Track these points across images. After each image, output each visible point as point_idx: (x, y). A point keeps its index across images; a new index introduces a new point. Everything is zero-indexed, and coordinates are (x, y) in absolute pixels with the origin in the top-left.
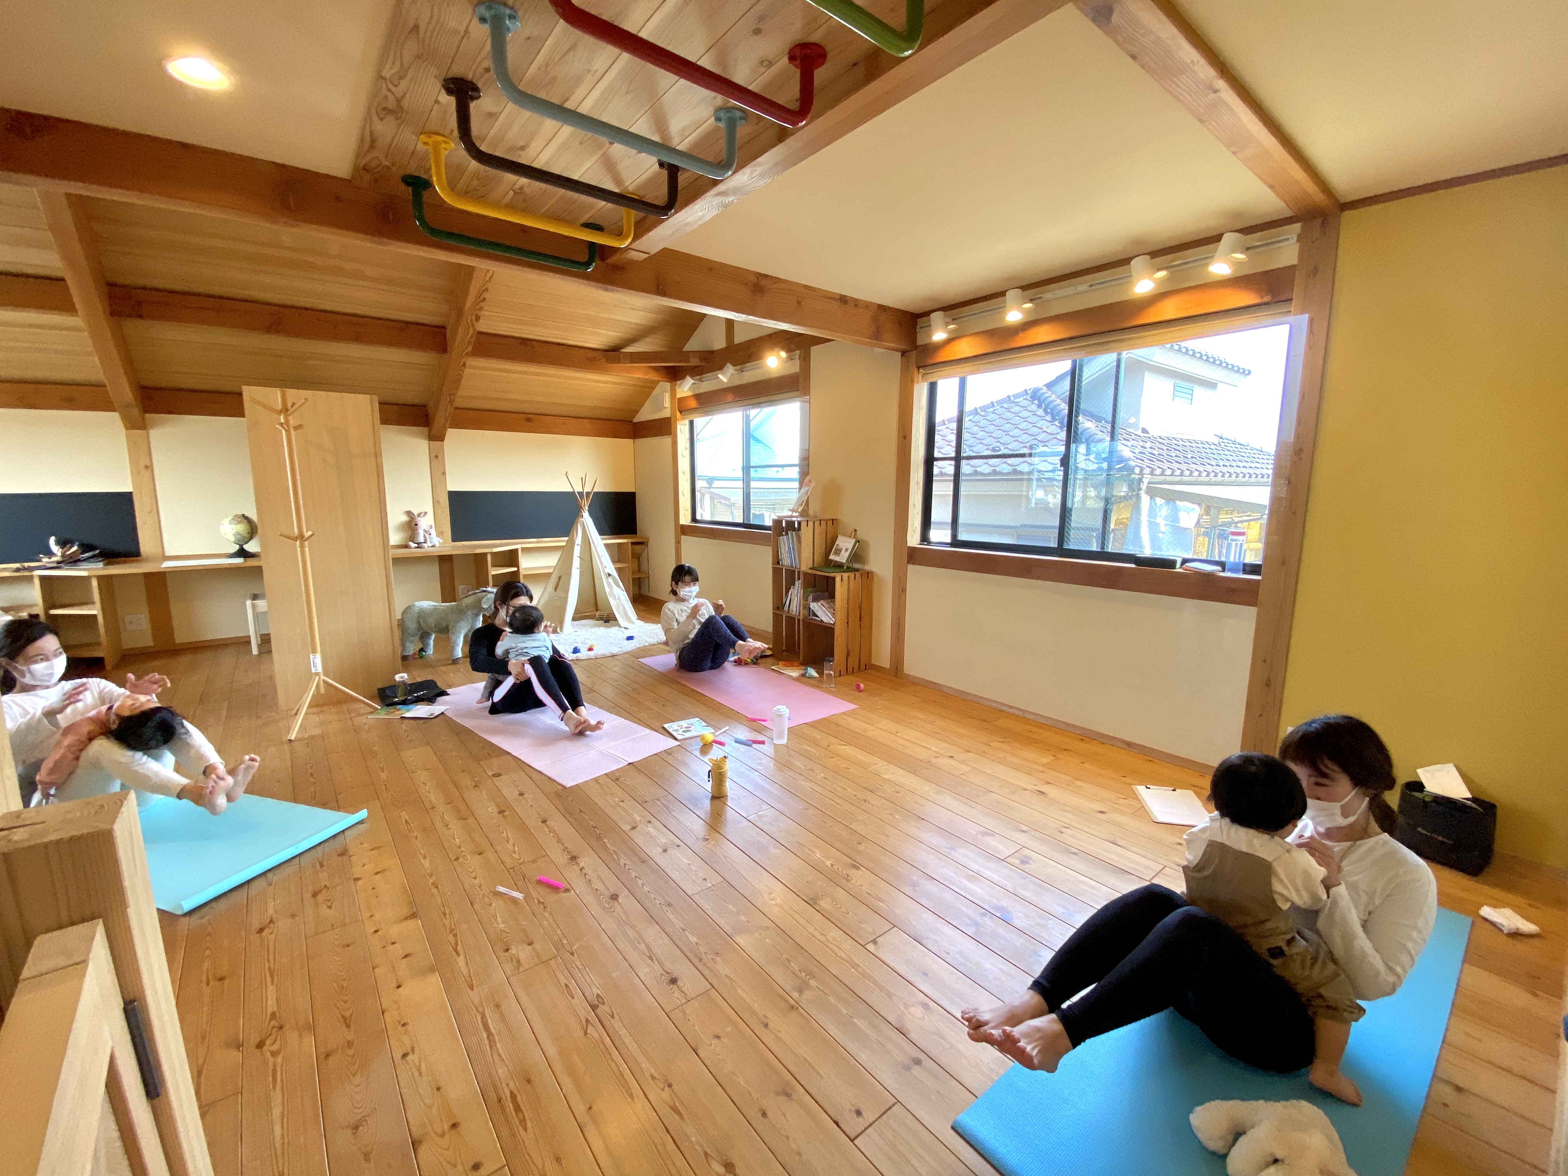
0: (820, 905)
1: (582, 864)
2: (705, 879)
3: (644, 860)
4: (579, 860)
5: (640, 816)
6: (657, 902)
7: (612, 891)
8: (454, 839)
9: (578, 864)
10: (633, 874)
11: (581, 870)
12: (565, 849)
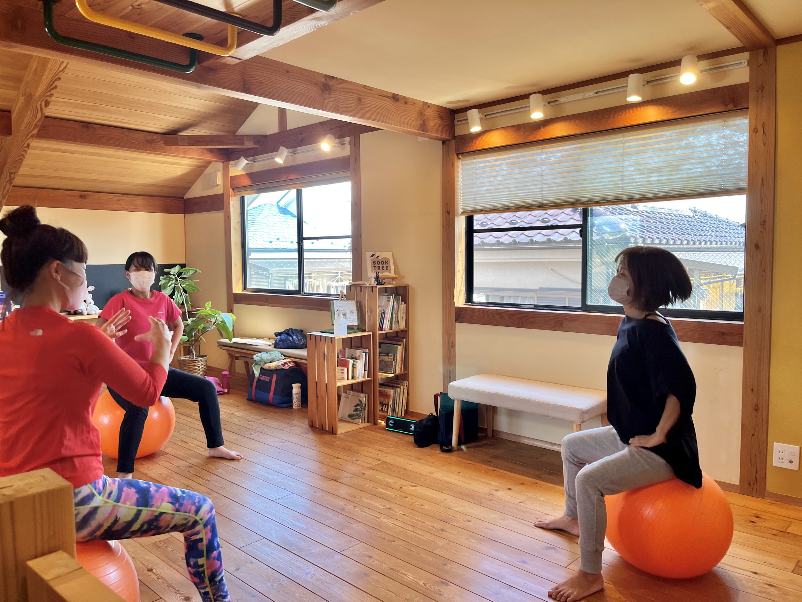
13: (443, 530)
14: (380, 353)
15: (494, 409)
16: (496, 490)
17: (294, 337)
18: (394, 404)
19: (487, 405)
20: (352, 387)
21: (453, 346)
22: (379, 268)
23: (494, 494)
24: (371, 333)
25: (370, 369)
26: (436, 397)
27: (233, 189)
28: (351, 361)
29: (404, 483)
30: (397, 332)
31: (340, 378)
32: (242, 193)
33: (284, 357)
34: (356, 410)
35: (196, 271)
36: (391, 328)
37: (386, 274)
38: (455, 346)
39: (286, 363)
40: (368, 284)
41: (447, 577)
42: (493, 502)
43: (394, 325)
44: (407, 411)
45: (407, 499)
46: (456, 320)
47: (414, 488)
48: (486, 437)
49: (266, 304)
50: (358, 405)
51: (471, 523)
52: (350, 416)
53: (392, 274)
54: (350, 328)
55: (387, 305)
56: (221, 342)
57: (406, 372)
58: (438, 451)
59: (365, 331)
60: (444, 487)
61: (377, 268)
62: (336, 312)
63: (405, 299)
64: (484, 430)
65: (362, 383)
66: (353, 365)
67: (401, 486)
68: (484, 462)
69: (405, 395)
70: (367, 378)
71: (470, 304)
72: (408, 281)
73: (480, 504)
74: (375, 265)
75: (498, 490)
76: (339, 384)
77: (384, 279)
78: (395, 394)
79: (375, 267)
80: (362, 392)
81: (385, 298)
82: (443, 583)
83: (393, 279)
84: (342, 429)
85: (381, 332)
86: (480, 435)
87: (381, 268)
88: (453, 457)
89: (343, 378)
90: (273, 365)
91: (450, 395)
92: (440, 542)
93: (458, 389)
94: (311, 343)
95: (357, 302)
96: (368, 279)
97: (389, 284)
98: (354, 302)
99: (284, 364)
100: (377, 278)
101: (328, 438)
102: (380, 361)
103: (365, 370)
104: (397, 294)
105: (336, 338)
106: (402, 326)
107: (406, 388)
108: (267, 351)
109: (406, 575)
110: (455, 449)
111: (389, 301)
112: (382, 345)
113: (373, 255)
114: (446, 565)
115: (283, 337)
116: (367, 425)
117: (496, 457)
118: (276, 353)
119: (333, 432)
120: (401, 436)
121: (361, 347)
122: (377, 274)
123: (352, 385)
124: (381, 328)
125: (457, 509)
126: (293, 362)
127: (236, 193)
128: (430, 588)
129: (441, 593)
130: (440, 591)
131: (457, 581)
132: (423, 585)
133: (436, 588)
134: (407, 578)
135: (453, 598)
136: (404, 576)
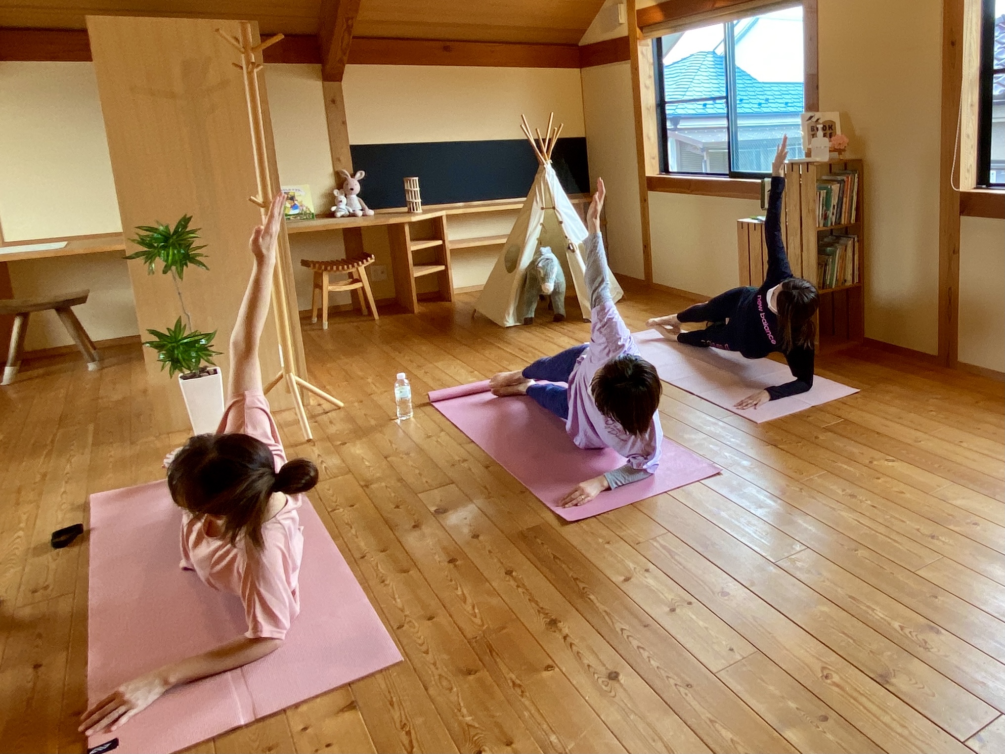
0: (893, 685)
1: (566, 631)
2: (731, 650)
3: (647, 623)
4: (560, 625)
5: (635, 562)
6: (672, 682)
7: (611, 668)
8: (395, 599)
9: (560, 630)
10: (635, 643)
11: (565, 638)
12: (541, 611)
13: (932, 537)
29: (876, 454)
41: (938, 618)
47: (891, 464)
51: (976, 526)
67: (872, 460)
82: (932, 628)
109: (871, 609)
125: (955, 503)
127: (645, 34)
128: (909, 635)
129: (928, 646)
130: (926, 642)
131: (953, 628)
132: (899, 629)
133: (920, 637)
134: (873, 614)
135: (946, 656)
136: (871, 612)
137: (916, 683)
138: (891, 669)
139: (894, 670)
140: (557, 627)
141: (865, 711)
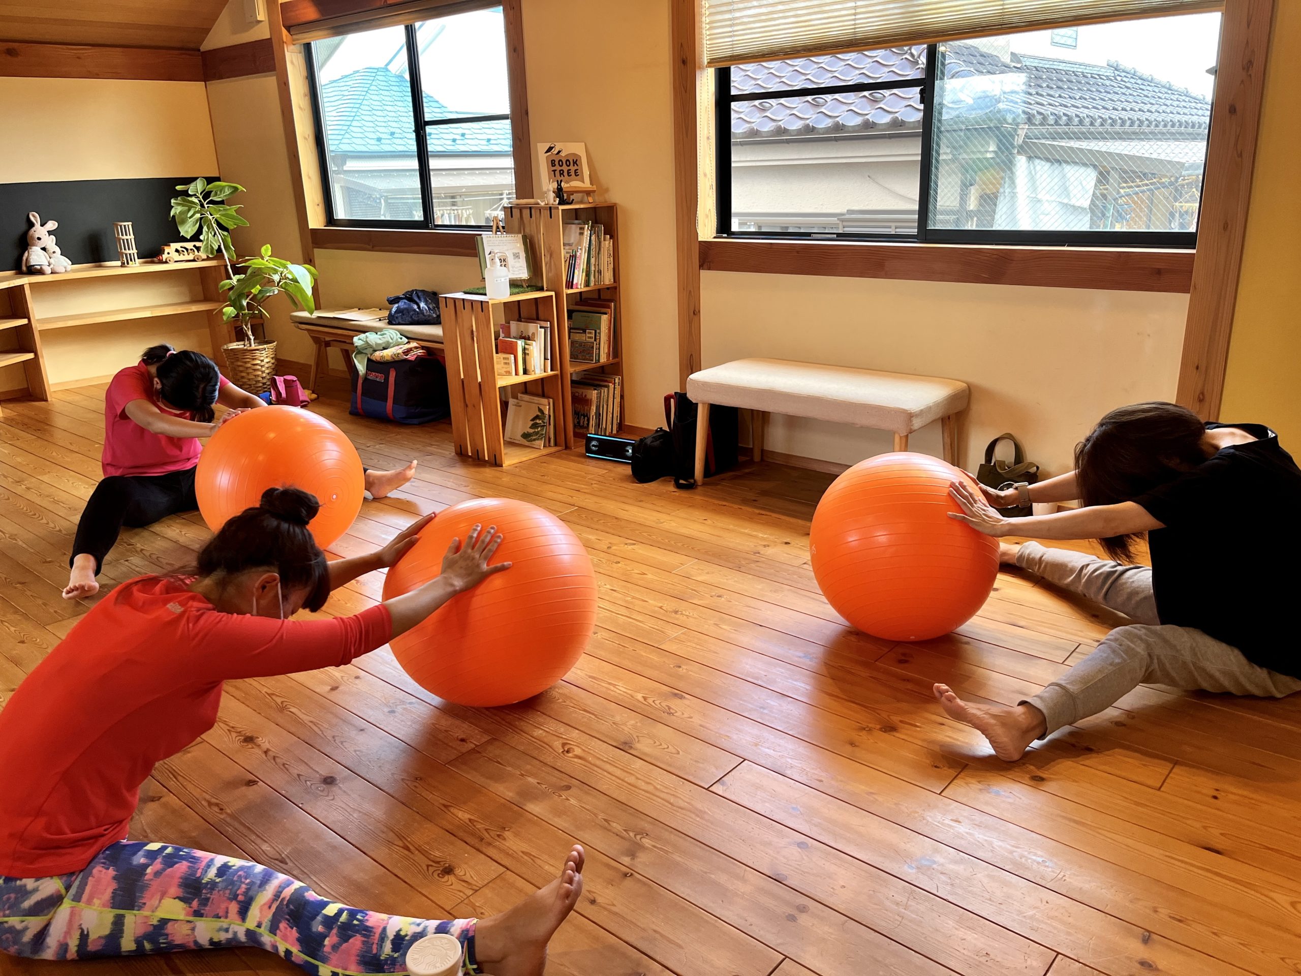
0: (637, 750)
1: (266, 746)
2: (463, 740)
3: (362, 726)
4: (259, 741)
7: (326, 773)
9: (259, 746)
10: (351, 748)
11: (266, 752)
12: (232, 729)
13: (676, 612)
14: (570, 329)
15: (764, 417)
16: (765, 546)
17: (422, 305)
18: (598, 415)
19: (752, 410)
20: (526, 388)
21: (696, 313)
22: (562, 173)
23: (762, 553)
24: (553, 293)
25: (553, 357)
26: (667, 399)
27: (288, 28)
28: (520, 344)
29: (615, 540)
30: (599, 290)
31: (503, 371)
32: (305, 35)
33: (406, 340)
34: (534, 426)
35: (236, 189)
36: (587, 284)
37: (575, 184)
38: (699, 312)
39: (410, 350)
40: (542, 204)
41: (681, 685)
42: (758, 564)
43: (592, 278)
44: (621, 426)
45: (619, 565)
46: (701, 266)
47: (630, 547)
48: (751, 462)
49: (370, 247)
50: (537, 417)
51: (723, 599)
52: (526, 436)
53: (587, 184)
54: (515, 285)
55: (580, 243)
56: (296, 317)
57: (616, 360)
58: (671, 488)
59: (541, 289)
60: (680, 544)
61: (557, 173)
62: (487, 257)
63: (611, 231)
64: (749, 452)
65: (542, 380)
66: (524, 349)
67: (610, 545)
68: (745, 501)
69: (618, 400)
70: (550, 373)
71: (725, 235)
72: (615, 197)
73: (739, 569)
74: (554, 168)
75: (768, 546)
76: (502, 382)
77: (572, 193)
78: (599, 397)
79: (554, 171)
80: (543, 395)
81: (574, 229)
82: (676, 695)
83: (588, 193)
84: (511, 459)
85: (570, 291)
86: (742, 459)
87: (565, 173)
88: (697, 497)
89: (508, 373)
90: (388, 353)
91: (691, 396)
92: (673, 632)
93: (705, 385)
94: (447, 313)
95: (525, 238)
96: (543, 195)
97: (581, 202)
98: (520, 236)
99: (407, 352)
100: (559, 192)
101: (488, 472)
102: (573, 343)
103: (545, 359)
104: (596, 222)
105: (490, 304)
106: (608, 279)
107: (618, 388)
108: (375, 330)
109: (614, 685)
110: (700, 484)
111: (582, 234)
112: (574, 314)
113: (550, 149)
114: (680, 667)
115: (402, 304)
116: (553, 449)
117: (765, 493)
118: (392, 333)
119: (496, 463)
120: (610, 466)
121: (536, 318)
122: (559, 185)
123: (525, 383)
124: (570, 285)
125: (699, 579)
126: (423, 348)
127: (295, 37)
128: (653, 704)
129: (671, 711)
130: (670, 708)
131: (698, 692)
132: (642, 700)
133: (664, 704)
134: (615, 690)
135: (691, 718)
136: (612, 688)
137: (661, 745)
138: (635, 736)
139: (637, 737)
140: (255, 744)
141: (609, 776)
